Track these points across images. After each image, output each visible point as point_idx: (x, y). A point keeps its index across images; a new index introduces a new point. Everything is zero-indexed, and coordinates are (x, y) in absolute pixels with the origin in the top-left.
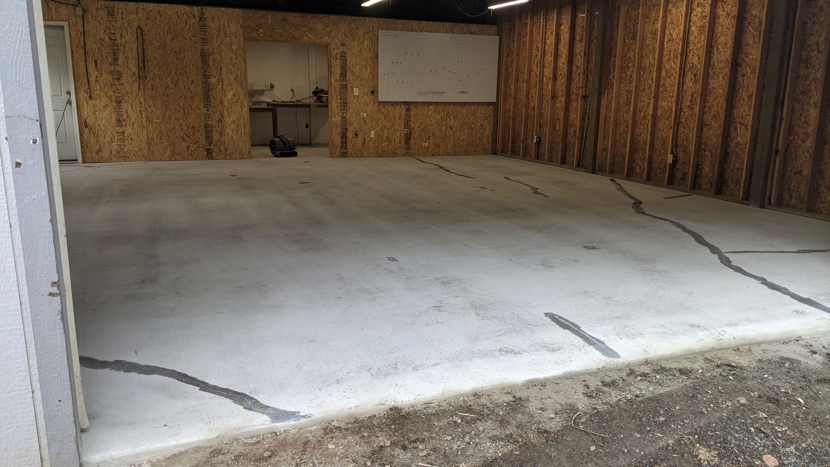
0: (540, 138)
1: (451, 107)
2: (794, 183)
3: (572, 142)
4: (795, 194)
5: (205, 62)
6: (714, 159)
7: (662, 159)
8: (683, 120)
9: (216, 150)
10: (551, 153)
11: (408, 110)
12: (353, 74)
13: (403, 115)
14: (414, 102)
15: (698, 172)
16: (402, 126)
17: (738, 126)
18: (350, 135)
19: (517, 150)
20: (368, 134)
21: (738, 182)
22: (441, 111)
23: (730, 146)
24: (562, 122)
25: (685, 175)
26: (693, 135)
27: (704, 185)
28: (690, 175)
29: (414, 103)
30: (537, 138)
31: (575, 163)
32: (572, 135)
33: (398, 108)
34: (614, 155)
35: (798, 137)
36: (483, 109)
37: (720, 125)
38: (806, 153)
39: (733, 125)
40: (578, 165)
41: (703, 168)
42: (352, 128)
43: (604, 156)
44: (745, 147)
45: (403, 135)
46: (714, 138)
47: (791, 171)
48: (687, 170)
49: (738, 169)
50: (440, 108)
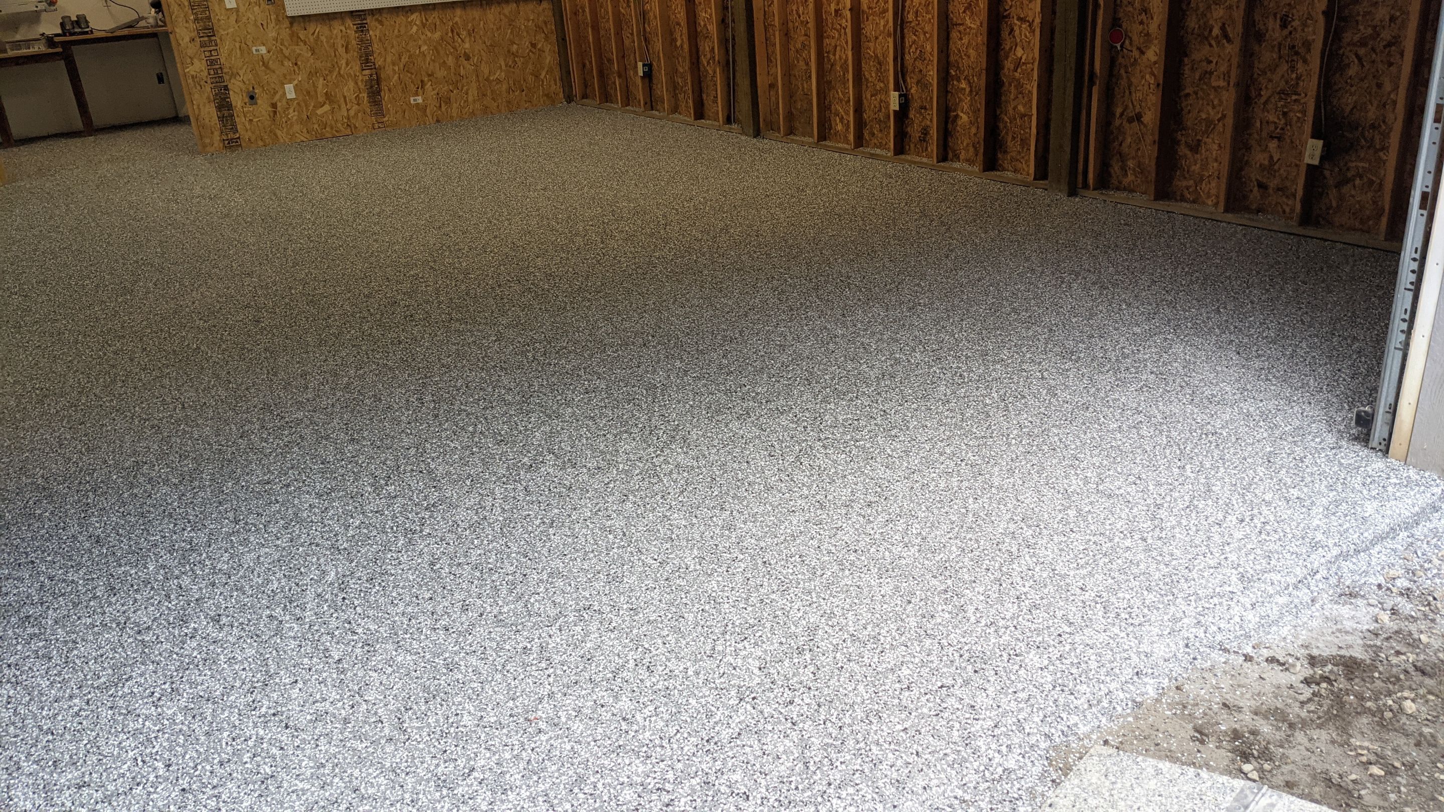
0: (650, 66)
1: (459, 11)
2: (1129, 140)
3: (710, 72)
4: (1131, 164)
6: (977, 98)
7: (881, 101)
8: (911, 17)
10: (675, 96)
11: (362, 28)
13: (354, 42)
14: (372, 10)
15: (950, 126)
16: (356, 67)
17: (1016, 24)
18: (237, 100)
19: (612, 92)
20: (280, 93)
21: (1024, 142)
22: (438, 23)
23: (1003, 69)
24: (685, 31)
25: (925, 132)
26: (931, 48)
27: (963, 152)
28: (934, 133)
29: (372, 12)
30: (644, 65)
31: (720, 115)
32: (709, 56)
33: (337, 27)
34: (790, 95)
35: (1131, 44)
37: (981, 23)
38: (1148, 76)
39: (1006, 23)
40: (728, 120)
41: (957, 116)
42: (238, 83)
43: (773, 99)
44: (1033, 70)
45: (362, 86)
46: (972, 52)
47: (1122, 114)
48: (928, 123)
49: (1023, 116)
50: (434, 16)
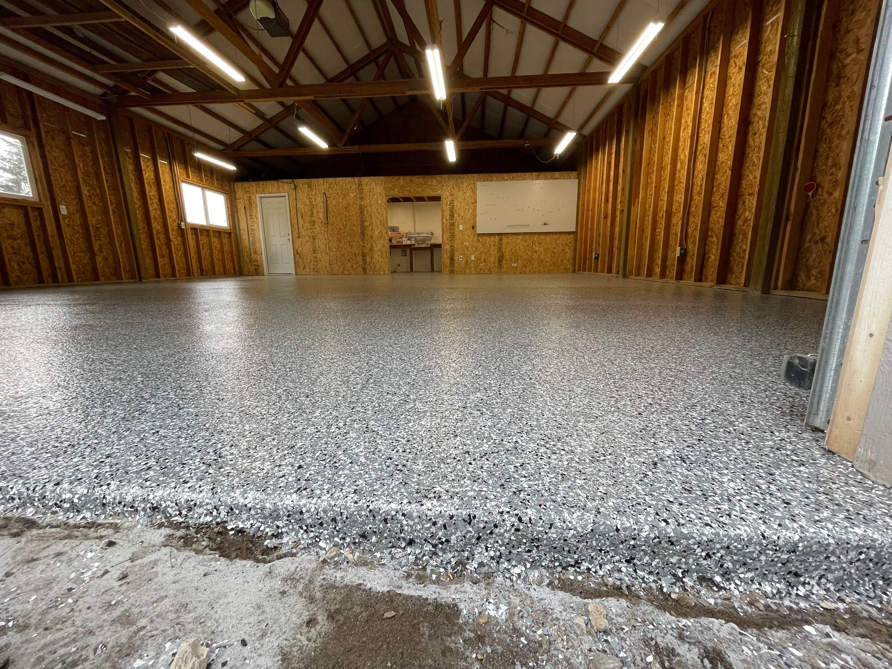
0: (598, 254)
1: (536, 236)
4: (813, 272)
5: (362, 212)
7: (673, 252)
9: (369, 267)
10: (603, 266)
11: (501, 239)
12: (459, 215)
13: (497, 244)
14: (505, 233)
16: (496, 251)
17: (747, 198)
18: (456, 258)
20: (470, 257)
22: (527, 240)
23: (737, 226)
26: (699, 222)
27: (710, 276)
30: (595, 254)
31: (614, 271)
33: (493, 238)
35: (821, 190)
36: (564, 237)
38: (833, 210)
39: (741, 199)
40: (616, 273)
41: (709, 257)
42: (458, 253)
44: (750, 223)
45: (497, 258)
46: (721, 220)
47: (810, 239)
50: (527, 237)
